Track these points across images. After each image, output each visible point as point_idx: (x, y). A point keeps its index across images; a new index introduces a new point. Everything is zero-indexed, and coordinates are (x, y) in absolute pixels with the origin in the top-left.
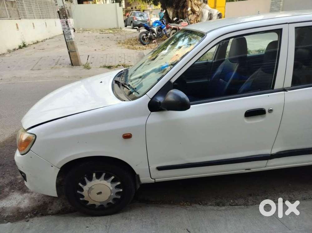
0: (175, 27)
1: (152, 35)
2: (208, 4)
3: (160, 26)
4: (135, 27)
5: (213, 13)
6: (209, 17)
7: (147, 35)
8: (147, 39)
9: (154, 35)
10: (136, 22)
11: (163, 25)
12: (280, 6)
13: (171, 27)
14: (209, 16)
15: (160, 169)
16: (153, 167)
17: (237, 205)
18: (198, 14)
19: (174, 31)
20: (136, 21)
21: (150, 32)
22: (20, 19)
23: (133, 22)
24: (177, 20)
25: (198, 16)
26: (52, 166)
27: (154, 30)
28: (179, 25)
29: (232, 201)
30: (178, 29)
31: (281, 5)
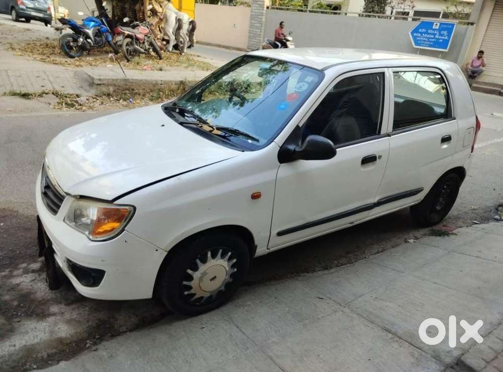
0: (130, 33)
1: (85, 41)
2: (171, 2)
3: (97, 28)
4: (20, 19)
5: (181, 18)
6: (178, 24)
7: (75, 40)
8: (75, 47)
9: (89, 43)
10: (22, 9)
11: (103, 26)
12: (262, 21)
13: (124, 33)
14: (176, 23)
15: (280, 234)
16: (275, 232)
17: (342, 265)
18: (162, 17)
19: (128, 40)
20: (24, 7)
21: (81, 36)
23: (17, 8)
24: (131, 22)
25: (161, 20)
26: (157, 250)
27: (88, 33)
28: (135, 31)
29: (336, 262)
30: (134, 37)
31: (264, 20)
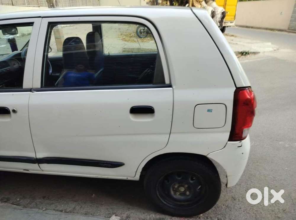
5: (216, 11)
8: (144, 32)
14: (212, 14)
22: (39, 7)
